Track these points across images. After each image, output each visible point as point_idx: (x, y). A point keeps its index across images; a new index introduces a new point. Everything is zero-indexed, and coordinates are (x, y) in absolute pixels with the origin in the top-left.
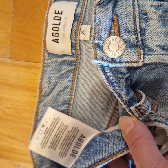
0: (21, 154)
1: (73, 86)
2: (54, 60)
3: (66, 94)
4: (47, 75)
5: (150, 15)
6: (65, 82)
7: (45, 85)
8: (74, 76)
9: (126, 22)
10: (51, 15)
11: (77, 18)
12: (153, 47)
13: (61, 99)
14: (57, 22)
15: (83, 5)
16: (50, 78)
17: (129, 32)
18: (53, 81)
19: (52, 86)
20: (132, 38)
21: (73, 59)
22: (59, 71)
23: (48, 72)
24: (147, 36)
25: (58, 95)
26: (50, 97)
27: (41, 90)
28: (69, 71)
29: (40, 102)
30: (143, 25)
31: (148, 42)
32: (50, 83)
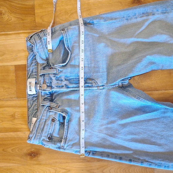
0: (20, 129)
1: (38, 103)
2: (31, 96)
3: (36, 107)
4: (29, 102)
5: (53, 79)
6: (35, 103)
7: (29, 105)
8: (38, 100)
9: (47, 81)
10: (28, 83)
11: (36, 83)
12: (54, 87)
13: (35, 108)
14: (30, 85)
15: (37, 79)
16: (30, 103)
17: (47, 83)
18: (31, 103)
19: (31, 105)
20: (48, 84)
21: (37, 95)
22: (33, 99)
23: (29, 101)
24: (52, 84)
25: (34, 107)
26: (31, 108)
27: (28, 107)
28: (36, 99)
29: (28, 111)
30: (51, 81)
31: (52, 85)
32: (30, 104)
